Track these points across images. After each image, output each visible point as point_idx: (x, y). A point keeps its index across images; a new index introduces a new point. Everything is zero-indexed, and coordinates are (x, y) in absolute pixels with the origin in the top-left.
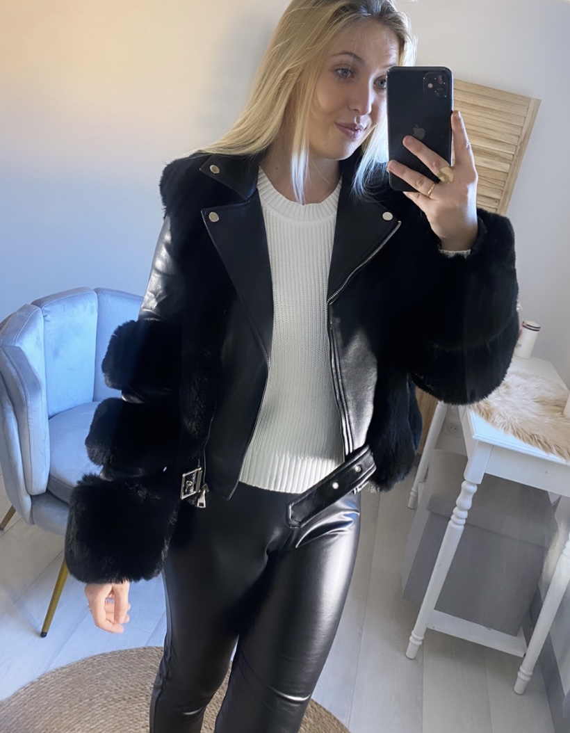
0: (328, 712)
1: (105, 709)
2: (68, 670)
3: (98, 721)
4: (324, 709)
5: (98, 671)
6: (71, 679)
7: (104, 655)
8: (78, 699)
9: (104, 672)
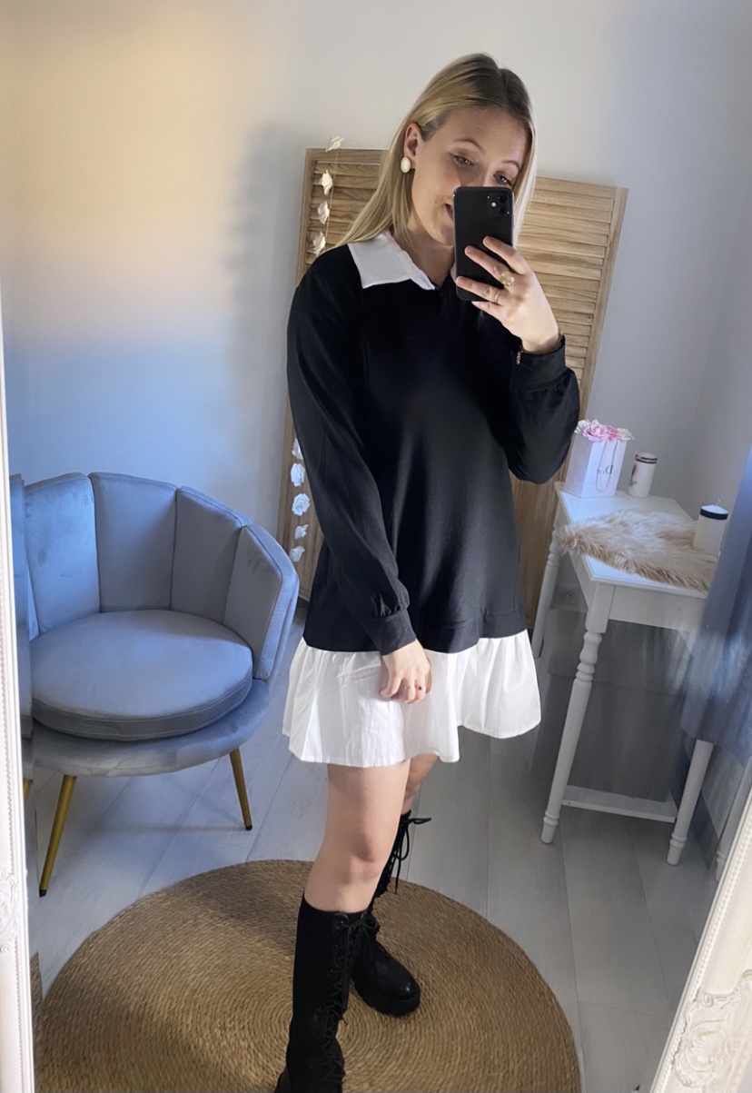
0: (462, 906)
1: (212, 928)
2: (164, 895)
3: (207, 940)
4: (458, 903)
5: (199, 892)
6: (169, 903)
7: (202, 875)
8: (180, 922)
9: (206, 892)
